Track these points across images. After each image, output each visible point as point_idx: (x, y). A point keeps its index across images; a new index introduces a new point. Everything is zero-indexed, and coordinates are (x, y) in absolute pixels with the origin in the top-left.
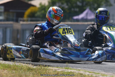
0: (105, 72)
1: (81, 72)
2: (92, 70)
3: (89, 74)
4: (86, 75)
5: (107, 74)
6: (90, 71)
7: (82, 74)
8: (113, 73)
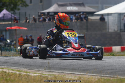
0: (27, 69)
1: (4, 71)
2: (15, 67)
3: (12, 71)
4: (9, 73)
5: (30, 71)
6: (13, 69)
7: (6, 72)
8: (35, 70)
